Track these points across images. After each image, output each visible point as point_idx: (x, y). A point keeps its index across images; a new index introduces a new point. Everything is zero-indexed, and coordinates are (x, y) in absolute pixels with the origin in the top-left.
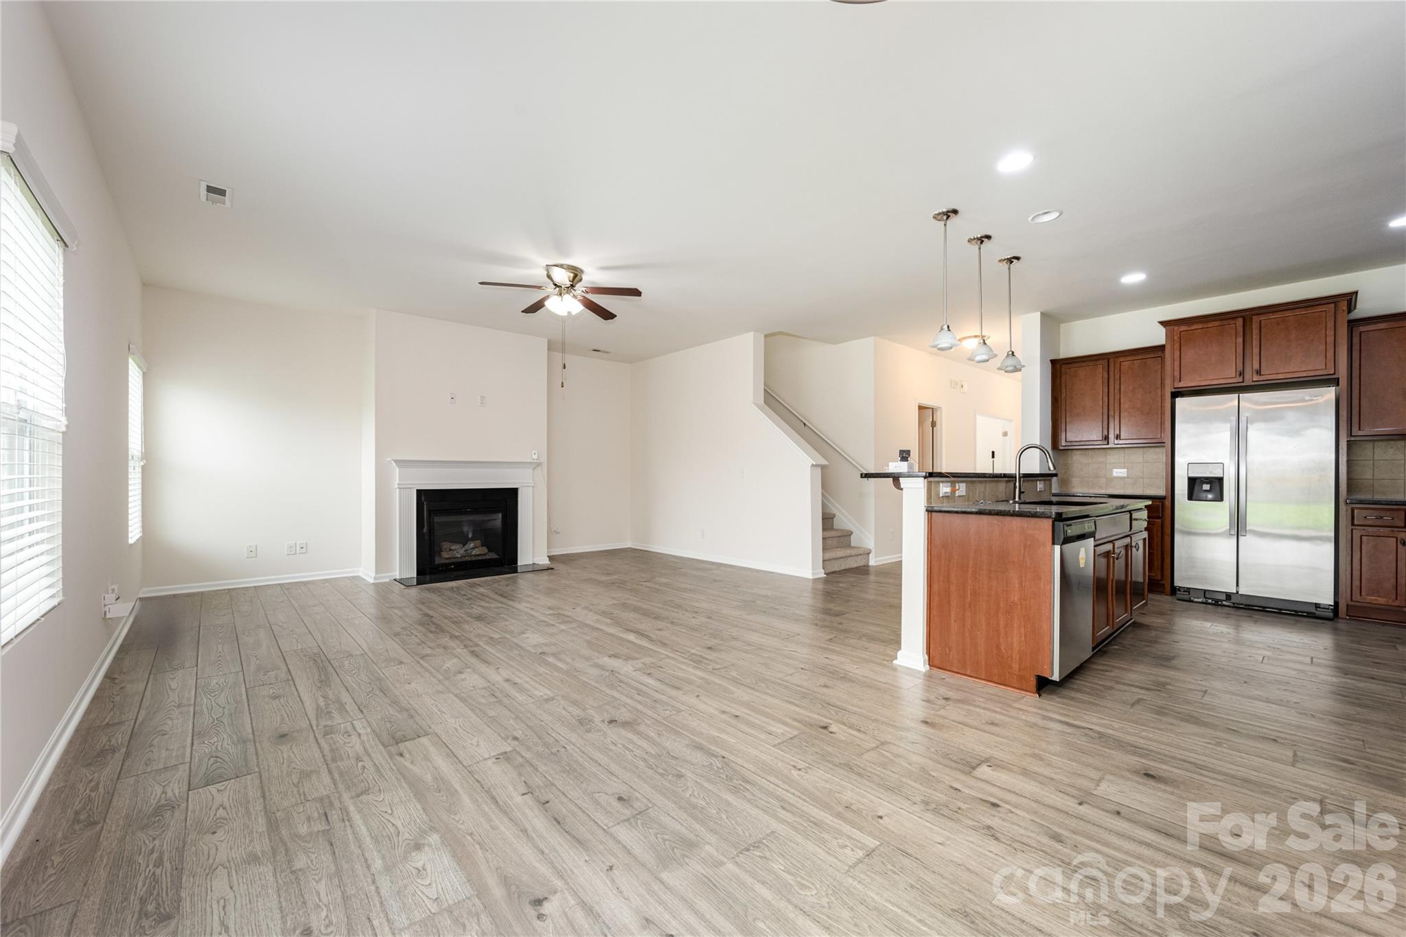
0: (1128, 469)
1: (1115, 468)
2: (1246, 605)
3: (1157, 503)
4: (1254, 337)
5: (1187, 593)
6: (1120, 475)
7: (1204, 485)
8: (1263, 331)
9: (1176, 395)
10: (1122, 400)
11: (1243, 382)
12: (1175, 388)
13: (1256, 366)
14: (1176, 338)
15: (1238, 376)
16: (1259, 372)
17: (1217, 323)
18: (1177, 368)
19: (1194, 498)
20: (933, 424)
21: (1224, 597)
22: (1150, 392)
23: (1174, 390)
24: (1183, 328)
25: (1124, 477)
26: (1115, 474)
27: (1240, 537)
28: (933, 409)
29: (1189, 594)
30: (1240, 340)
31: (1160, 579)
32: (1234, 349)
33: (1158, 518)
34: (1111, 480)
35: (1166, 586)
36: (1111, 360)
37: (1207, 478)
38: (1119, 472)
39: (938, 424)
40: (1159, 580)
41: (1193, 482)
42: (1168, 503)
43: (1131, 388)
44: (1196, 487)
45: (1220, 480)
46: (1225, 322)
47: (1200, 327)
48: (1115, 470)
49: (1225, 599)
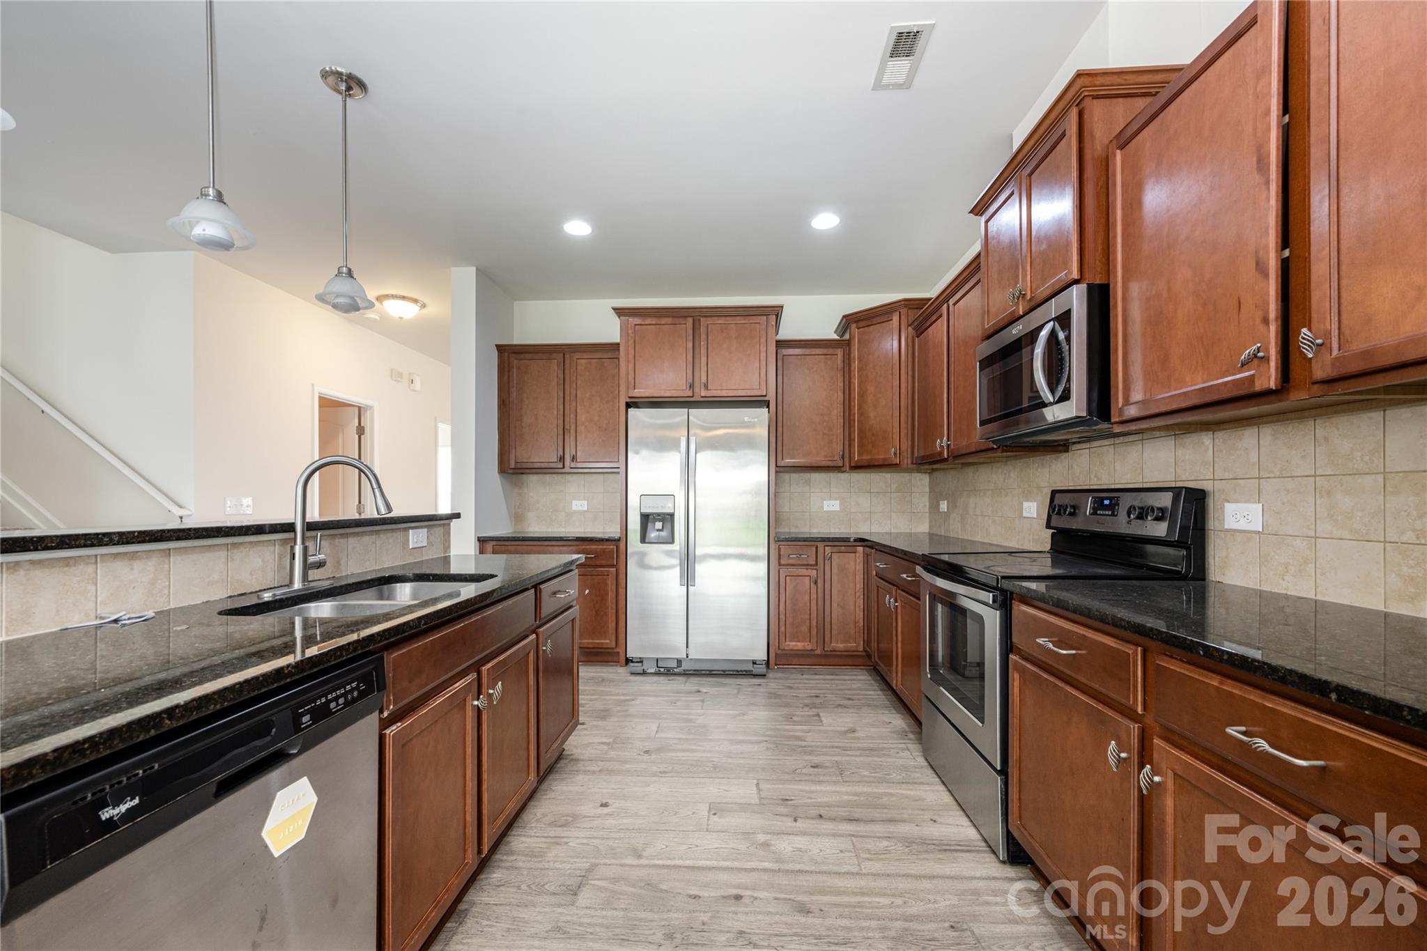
0: (588, 500)
1: (574, 499)
2: (695, 670)
3: (612, 547)
4: (702, 343)
5: (640, 664)
6: (580, 508)
7: (657, 523)
8: (710, 338)
9: (628, 405)
10: (578, 411)
11: (692, 397)
12: (630, 397)
13: (704, 379)
14: (630, 332)
15: (688, 389)
16: (706, 387)
17: (669, 320)
18: (631, 372)
19: (647, 541)
20: (361, 431)
21: (674, 664)
22: (607, 402)
23: (628, 400)
24: (637, 320)
25: (585, 511)
26: (574, 508)
27: (690, 587)
28: (360, 408)
29: (642, 665)
30: (690, 345)
31: (614, 646)
32: (684, 356)
33: (613, 566)
34: (570, 515)
35: (621, 654)
36: (567, 356)
37: (659, 514)
38: (579, 505)
39: (367, 431)
40: (613, 648)
41: (646, 519)
42: (622, 545)
43: (588, 395)
44: (650, 525)
45: (672, 515)
46: (677, 321)
47: (654, 322)
48: (575, 503)
49: (676, 667)
